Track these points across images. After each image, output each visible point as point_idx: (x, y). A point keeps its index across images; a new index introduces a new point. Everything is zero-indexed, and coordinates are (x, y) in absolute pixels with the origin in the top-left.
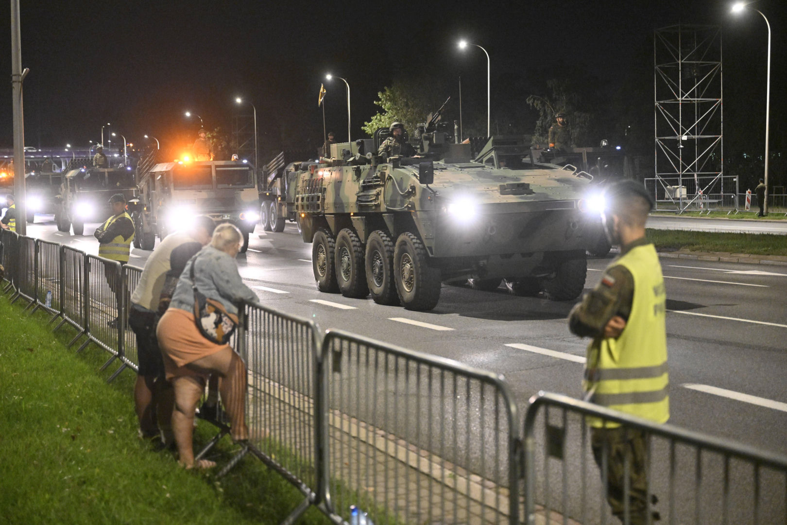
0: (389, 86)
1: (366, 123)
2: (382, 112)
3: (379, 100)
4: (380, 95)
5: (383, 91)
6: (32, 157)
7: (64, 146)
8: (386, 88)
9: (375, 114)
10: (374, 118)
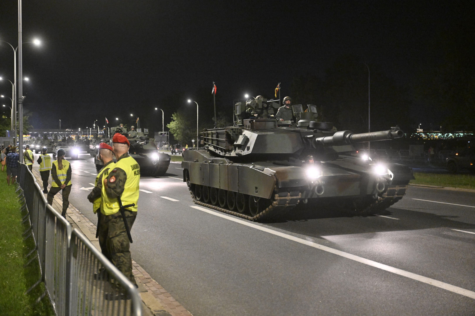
0: (176, 112)
1: (168, 124)
2: (174, 121)
3: (173, 117)
4: (173, 115)
5: (174, 114)
6: (66, 133)
7: (78, 129)
8: (174, 113)
9: (171, 121)
10: (171, 123)
